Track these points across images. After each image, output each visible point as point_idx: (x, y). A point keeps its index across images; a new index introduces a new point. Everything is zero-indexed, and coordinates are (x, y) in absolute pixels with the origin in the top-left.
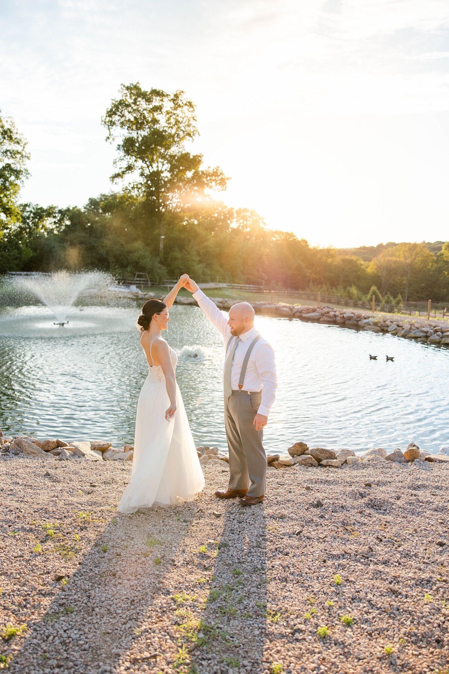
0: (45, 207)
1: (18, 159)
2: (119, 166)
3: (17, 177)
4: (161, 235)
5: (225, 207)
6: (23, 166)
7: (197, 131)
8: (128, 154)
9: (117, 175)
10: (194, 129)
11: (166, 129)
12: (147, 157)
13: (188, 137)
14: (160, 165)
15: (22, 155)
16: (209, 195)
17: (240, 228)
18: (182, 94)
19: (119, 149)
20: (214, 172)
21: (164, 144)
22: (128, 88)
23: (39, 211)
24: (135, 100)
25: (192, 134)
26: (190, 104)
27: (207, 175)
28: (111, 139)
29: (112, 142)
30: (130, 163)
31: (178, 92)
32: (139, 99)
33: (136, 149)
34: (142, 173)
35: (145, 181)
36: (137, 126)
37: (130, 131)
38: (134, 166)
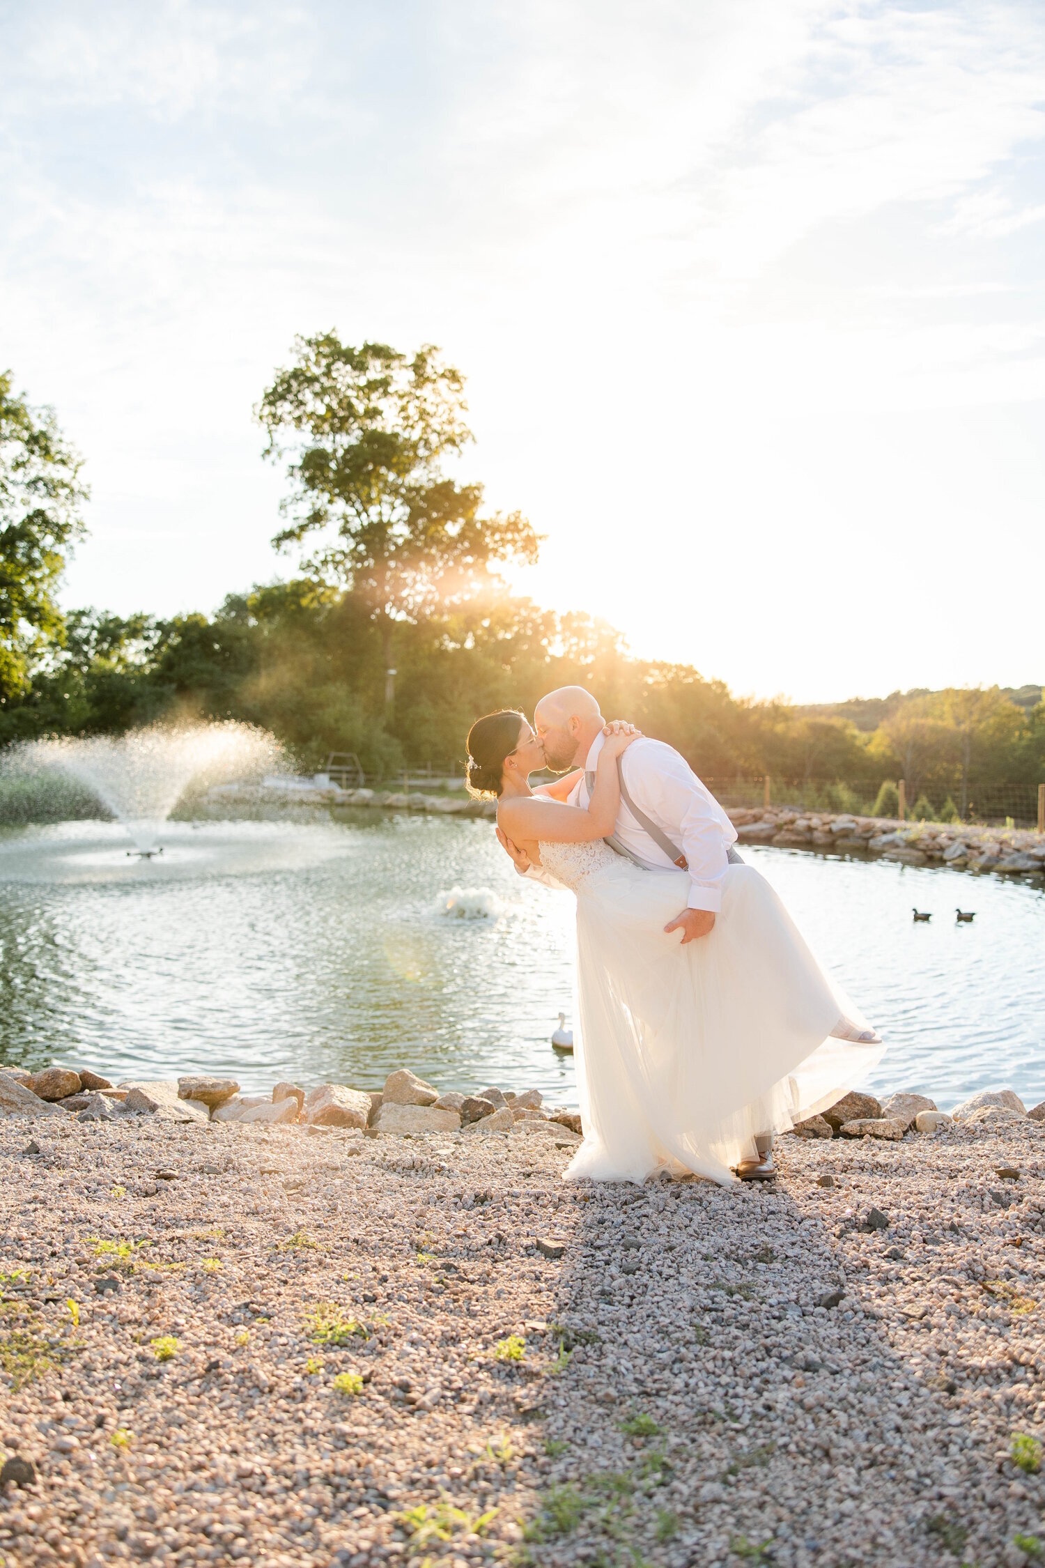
0: (125, 618)
1: (62, 499)
2: (292, 514)
3: (59, 539)
4: (387, 667)
5: (536, 609)
6: (73, 514)
7: (469, 433)
8: (313, 488)
9: (289, 535)
10: (464, 428)
11: (398, 430)
12: (357, 492)
13: (448, 447)
14: (386, 509)
15: (72, 491)
16: (499, 575)
17: (572, 656)
18: (434, 352)
19: (292, 475)
20: (510, 524)
21: (394, 460)
22: (309, 343)
23: (111, 625)
24: (328, 366)
25: (458, 440)
26: (453, 376)
27: (494, 529)
28: (274, 455)
29: (277, 461)
30: (317, 507)
31: (425, 350)
32: (339, 365)
33: (331, 475)
34: (344, 527)
35: (353, 546)
36: (332, 426)
37: (318, 437)
38: (326, 512)
